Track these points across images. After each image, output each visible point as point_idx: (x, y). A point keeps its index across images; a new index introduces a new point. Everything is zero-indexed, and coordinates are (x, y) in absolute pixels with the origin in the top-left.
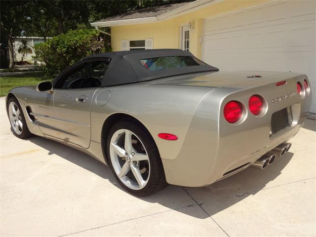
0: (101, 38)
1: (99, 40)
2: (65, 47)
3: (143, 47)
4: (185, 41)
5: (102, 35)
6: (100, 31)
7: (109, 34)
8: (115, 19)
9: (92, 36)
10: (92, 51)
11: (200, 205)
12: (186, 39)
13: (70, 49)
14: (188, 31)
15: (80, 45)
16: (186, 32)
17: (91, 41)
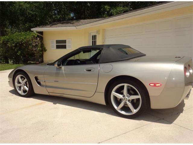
0: (38, 38)
1: (37, 39)
2: (14, 43)
3: (65, 44)
4: (93, 41)
5: (38, 36)
6: (37, 34)
7: (42, 36)
8: (46, 27)
9: (32, 37)
10: (33, 46)
11: (163, 119)
12: (93, 40)
13: (18, 44)
14: (96, 35)
15: (25, 42)
16: (93, 36)
17: (32, 39)
